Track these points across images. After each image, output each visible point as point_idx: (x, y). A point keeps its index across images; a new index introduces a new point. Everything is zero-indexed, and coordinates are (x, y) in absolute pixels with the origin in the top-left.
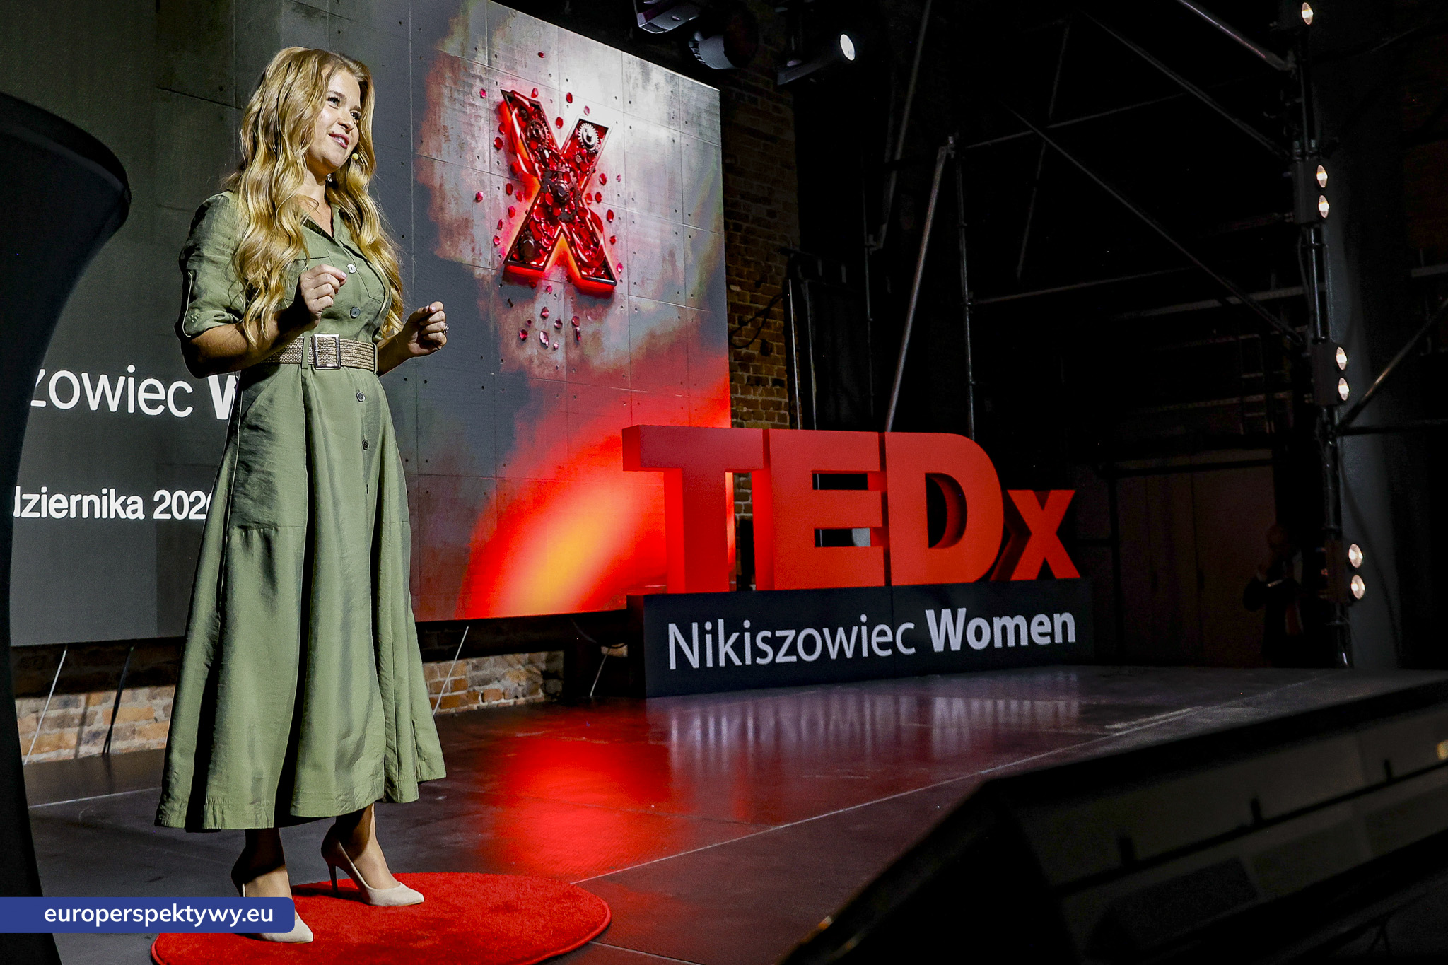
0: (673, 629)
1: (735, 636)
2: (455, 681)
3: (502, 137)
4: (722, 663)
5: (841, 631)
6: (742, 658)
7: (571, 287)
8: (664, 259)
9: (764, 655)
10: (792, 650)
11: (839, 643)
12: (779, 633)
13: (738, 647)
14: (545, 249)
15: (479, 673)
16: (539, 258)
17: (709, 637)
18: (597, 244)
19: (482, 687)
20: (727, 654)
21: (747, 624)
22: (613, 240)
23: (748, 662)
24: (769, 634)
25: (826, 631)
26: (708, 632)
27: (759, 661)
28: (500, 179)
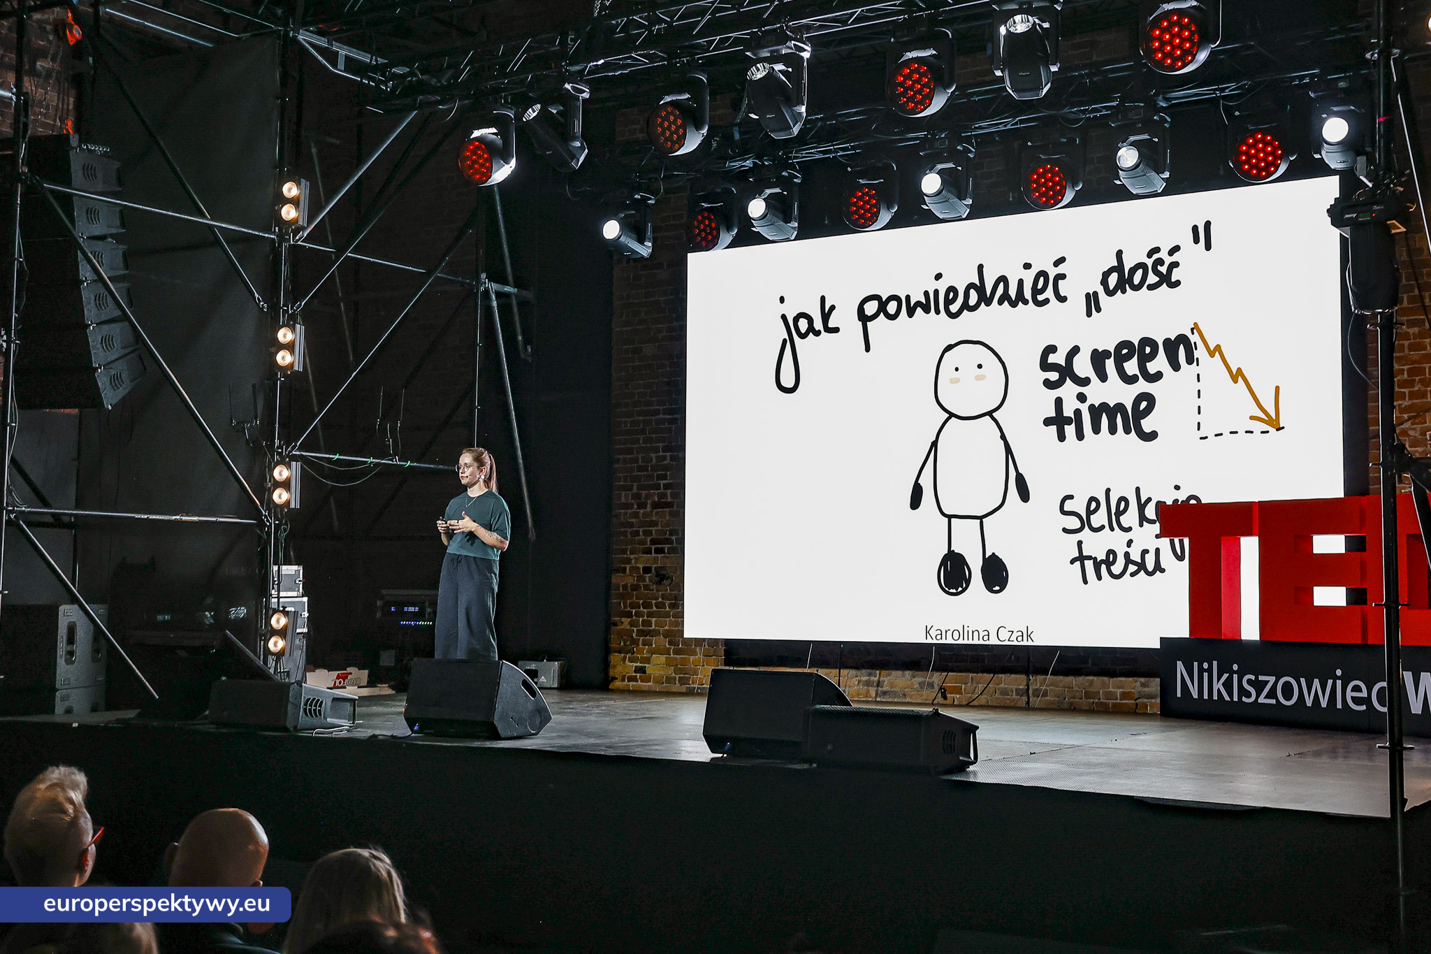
0: (1179, 664)
1: (1226, 676)
2: (1123, 692)
4: (1215, 698)
5: (1316, 682)
6: (1231, 695)
9: (1249, 695)
10: (1272, 694)
11: (1315, 693)
12: (1261, 678)
13: (1228, 685)
15: (1146, 689)
17: (1206, 675)
19: (1150, 700)
20: (1219, 689)
21: (1235, 667)
23: (1236, 699)
24: (1253, 677)
25: (1303, 680)
26: (1206, 670)
27: (1244, 699)
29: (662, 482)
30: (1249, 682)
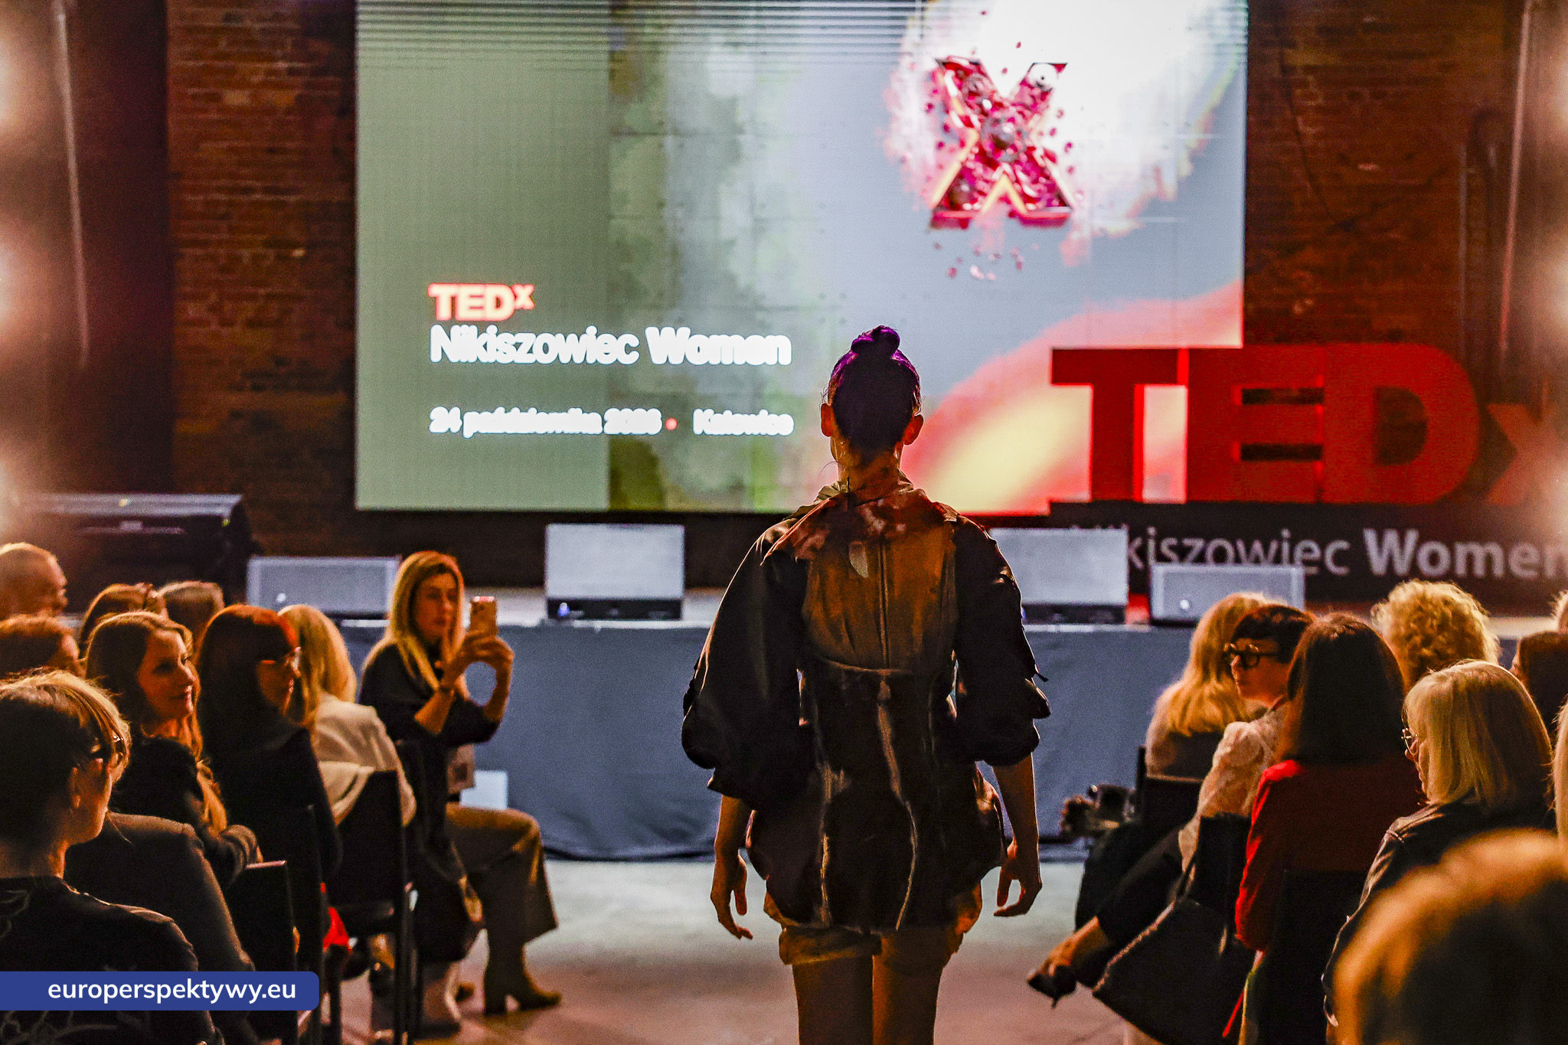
1: (1138, 541)
3: (937, 100)
5: (1257, 545)
6: (1145, 562)
7: (1014, 223)
8: (1144, 176)
9: (1169, 562)
10: (1200, 559)
11: (1255, 556)
12: (1187, 542)
13: (1141, 552)
14: (983, 194)
16: (973, 201)
18: (1048, 177)
21: (1152, 531)
22: (1071, 170)
25: (1240, 543)
28: (930, 140)
29: (262, 291)
30: (1171, 548)
